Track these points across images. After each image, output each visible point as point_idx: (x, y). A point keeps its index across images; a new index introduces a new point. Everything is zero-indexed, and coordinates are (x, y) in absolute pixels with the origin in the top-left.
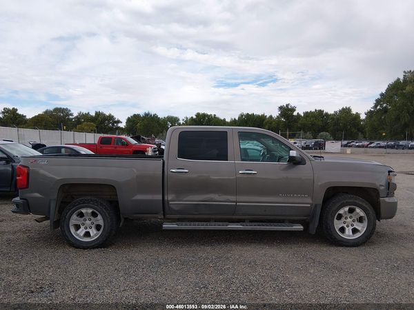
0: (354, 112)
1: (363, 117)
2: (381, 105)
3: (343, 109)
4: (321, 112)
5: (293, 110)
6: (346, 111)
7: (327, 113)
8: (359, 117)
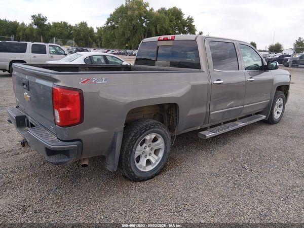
0: (89, 26)
1: (96, 31)
2: (111, 23)
3: (81, 23)
4: (65, 24)
5: (44, 19)
6: (84, 25)
7: (70, 25)
8: (93, 31)
